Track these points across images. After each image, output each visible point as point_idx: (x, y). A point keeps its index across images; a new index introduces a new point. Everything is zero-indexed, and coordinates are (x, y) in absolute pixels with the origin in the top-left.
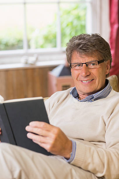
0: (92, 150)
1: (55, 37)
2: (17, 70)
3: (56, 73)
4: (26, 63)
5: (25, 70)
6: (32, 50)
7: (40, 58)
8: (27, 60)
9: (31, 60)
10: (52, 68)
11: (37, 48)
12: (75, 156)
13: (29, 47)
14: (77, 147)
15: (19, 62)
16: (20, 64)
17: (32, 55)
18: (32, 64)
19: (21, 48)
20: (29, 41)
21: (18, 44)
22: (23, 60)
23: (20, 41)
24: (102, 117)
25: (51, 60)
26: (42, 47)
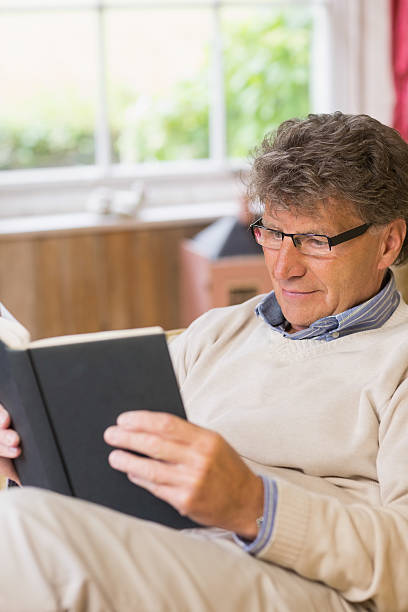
0: (331, 511)
1: (204, 124)
2: (76, 237)
3: (206, 246)
4: (107, 212)
5: (103, 235)
6: (127, 168)
7: (154, 194)
8: (109, 202)
9: (124, 201)
10: (195, 228)
11: (142, 160)
12: (275, 532)
13: (115, 157)
14: (279, 501)
15: (83, 210)
16: (84, 217)
17: (125, 184)
18: (125, 217)
19: (90, 160)
20: (114, 137)
21: (76, 148)
22: (94, 201)
23: (85, 137)
24: (368, 394)
25: (192, 202)
26: (161, 156)
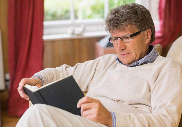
1: (103, 8)
2: (64, 41)
3: (103, 43)
4: (73, 34)
5: (72, 40)
6: (80, 21)
7: (87, 28)
8: (74, 30)
9: (78, 30)
10: (100, 38)
11: (84, 18)
13: (76, 17)
15: (66, 33)
16: (67, 35)
17: (79, 25)
18: (78, 35)
19: (68, 18)
20: (76, 12)
21: (65, 15)
22: (69, 30)
23: (67, 12)
25: (98, 31)
26: (90, 17)
